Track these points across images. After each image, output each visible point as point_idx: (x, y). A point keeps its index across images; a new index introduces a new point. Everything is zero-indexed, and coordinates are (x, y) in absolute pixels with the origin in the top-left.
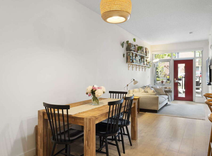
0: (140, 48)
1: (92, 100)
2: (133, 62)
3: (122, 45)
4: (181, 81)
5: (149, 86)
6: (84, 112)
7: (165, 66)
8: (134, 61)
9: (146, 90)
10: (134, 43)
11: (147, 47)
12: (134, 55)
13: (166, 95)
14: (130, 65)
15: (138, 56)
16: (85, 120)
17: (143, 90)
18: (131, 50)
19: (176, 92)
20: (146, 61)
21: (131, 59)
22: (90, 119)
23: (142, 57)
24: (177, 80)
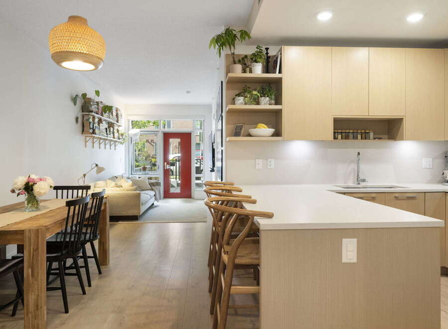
0: (108, 109)
1: (26, 202)
2: (94, 132)
3: (74, 100)
4: (175, 167)
5: (122, 177)
6: (16, 223)
7: (147, 141)
8: (97, 131)
9: (119, 183)
10: (97, 99)
11: (119, 108)
12: (96, 120)
13: (152, 190)
14: (88, 138)
15: (104, 122)
16: (27, 234)
17: (113, 184)
18: (92, 112)
19: (167, 185)
20: (118, 131)
21: (91, 127)
22: (38, 230)
23: (111, 125)
24: (168, 166)
